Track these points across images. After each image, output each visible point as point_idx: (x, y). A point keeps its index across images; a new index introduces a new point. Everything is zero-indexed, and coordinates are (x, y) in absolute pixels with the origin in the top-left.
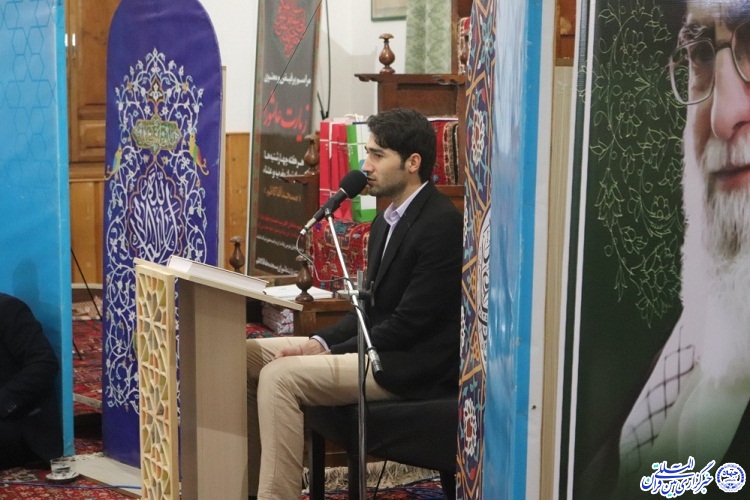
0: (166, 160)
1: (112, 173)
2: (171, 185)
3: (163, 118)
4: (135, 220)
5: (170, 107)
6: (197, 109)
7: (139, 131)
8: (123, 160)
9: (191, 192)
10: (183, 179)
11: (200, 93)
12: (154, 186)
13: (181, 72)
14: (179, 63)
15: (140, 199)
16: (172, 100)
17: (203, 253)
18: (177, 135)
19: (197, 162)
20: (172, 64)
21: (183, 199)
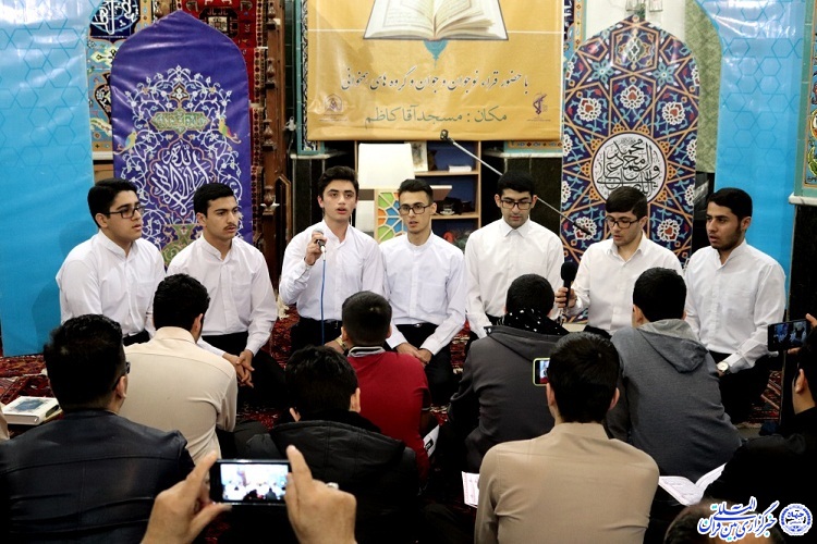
0: (193, 137)
1: (125, 149)
2: (197, 152)
3: (188, 110)
4: (158, 179)
5: (195, 103)
6: (224, 103)
7: (159, 119)
8: (139, 139)
9: (222, 154)
10: (211, 147)
11: (229, 93)
12: (179, 154)
13: (208, 81)
14: (205, 75)
15: (161, 163)
16: (198, 98)
17: (239, 191)
18: (205, 121)
19: (226, 135)
20: (197, 76)
21: (214, 160)
